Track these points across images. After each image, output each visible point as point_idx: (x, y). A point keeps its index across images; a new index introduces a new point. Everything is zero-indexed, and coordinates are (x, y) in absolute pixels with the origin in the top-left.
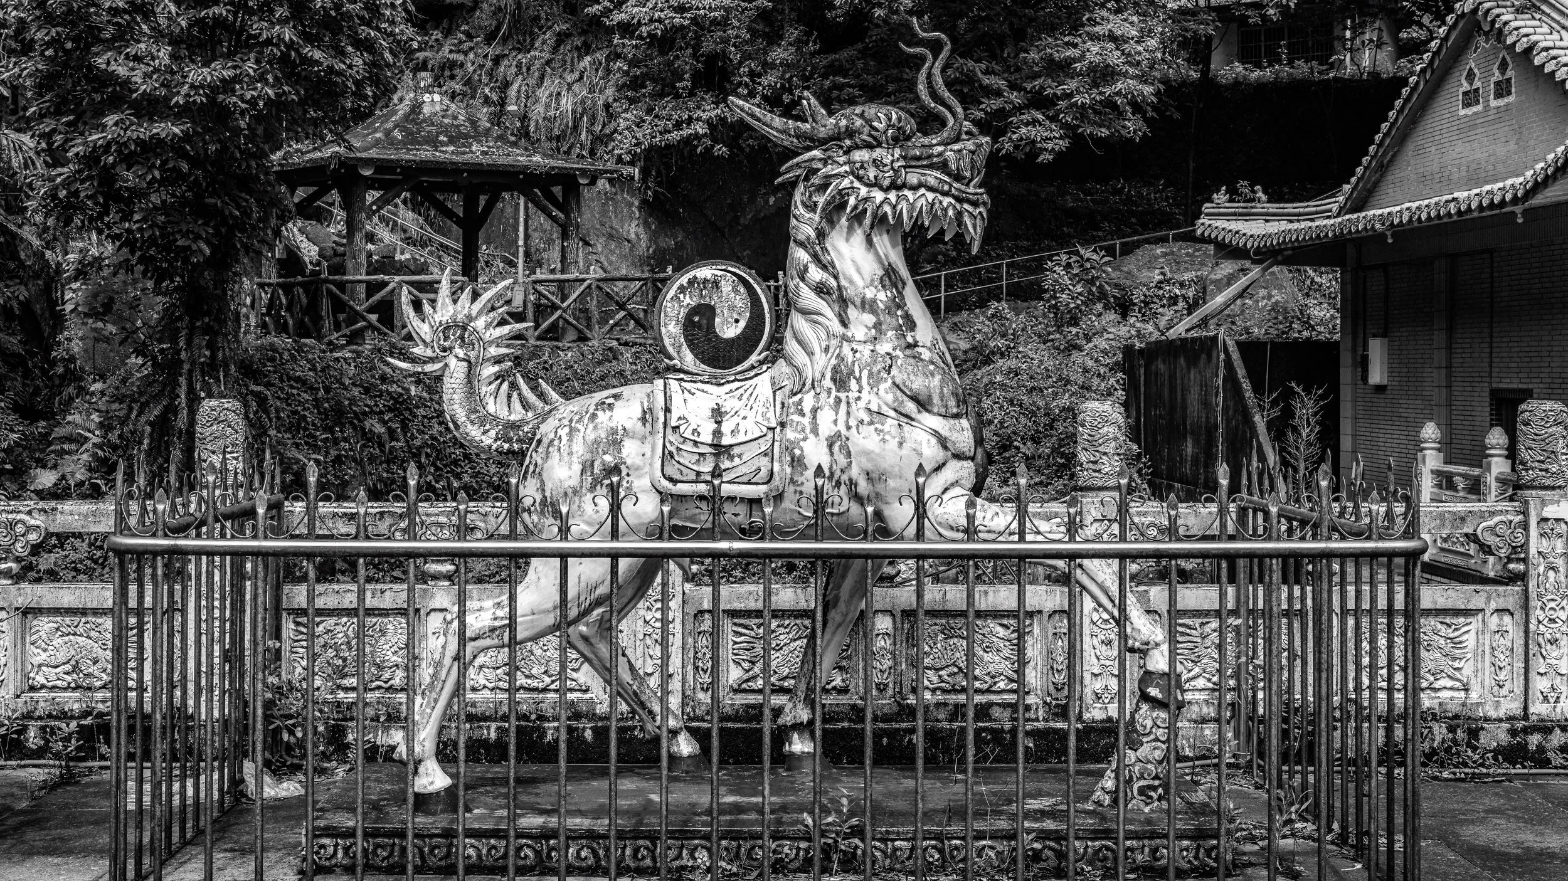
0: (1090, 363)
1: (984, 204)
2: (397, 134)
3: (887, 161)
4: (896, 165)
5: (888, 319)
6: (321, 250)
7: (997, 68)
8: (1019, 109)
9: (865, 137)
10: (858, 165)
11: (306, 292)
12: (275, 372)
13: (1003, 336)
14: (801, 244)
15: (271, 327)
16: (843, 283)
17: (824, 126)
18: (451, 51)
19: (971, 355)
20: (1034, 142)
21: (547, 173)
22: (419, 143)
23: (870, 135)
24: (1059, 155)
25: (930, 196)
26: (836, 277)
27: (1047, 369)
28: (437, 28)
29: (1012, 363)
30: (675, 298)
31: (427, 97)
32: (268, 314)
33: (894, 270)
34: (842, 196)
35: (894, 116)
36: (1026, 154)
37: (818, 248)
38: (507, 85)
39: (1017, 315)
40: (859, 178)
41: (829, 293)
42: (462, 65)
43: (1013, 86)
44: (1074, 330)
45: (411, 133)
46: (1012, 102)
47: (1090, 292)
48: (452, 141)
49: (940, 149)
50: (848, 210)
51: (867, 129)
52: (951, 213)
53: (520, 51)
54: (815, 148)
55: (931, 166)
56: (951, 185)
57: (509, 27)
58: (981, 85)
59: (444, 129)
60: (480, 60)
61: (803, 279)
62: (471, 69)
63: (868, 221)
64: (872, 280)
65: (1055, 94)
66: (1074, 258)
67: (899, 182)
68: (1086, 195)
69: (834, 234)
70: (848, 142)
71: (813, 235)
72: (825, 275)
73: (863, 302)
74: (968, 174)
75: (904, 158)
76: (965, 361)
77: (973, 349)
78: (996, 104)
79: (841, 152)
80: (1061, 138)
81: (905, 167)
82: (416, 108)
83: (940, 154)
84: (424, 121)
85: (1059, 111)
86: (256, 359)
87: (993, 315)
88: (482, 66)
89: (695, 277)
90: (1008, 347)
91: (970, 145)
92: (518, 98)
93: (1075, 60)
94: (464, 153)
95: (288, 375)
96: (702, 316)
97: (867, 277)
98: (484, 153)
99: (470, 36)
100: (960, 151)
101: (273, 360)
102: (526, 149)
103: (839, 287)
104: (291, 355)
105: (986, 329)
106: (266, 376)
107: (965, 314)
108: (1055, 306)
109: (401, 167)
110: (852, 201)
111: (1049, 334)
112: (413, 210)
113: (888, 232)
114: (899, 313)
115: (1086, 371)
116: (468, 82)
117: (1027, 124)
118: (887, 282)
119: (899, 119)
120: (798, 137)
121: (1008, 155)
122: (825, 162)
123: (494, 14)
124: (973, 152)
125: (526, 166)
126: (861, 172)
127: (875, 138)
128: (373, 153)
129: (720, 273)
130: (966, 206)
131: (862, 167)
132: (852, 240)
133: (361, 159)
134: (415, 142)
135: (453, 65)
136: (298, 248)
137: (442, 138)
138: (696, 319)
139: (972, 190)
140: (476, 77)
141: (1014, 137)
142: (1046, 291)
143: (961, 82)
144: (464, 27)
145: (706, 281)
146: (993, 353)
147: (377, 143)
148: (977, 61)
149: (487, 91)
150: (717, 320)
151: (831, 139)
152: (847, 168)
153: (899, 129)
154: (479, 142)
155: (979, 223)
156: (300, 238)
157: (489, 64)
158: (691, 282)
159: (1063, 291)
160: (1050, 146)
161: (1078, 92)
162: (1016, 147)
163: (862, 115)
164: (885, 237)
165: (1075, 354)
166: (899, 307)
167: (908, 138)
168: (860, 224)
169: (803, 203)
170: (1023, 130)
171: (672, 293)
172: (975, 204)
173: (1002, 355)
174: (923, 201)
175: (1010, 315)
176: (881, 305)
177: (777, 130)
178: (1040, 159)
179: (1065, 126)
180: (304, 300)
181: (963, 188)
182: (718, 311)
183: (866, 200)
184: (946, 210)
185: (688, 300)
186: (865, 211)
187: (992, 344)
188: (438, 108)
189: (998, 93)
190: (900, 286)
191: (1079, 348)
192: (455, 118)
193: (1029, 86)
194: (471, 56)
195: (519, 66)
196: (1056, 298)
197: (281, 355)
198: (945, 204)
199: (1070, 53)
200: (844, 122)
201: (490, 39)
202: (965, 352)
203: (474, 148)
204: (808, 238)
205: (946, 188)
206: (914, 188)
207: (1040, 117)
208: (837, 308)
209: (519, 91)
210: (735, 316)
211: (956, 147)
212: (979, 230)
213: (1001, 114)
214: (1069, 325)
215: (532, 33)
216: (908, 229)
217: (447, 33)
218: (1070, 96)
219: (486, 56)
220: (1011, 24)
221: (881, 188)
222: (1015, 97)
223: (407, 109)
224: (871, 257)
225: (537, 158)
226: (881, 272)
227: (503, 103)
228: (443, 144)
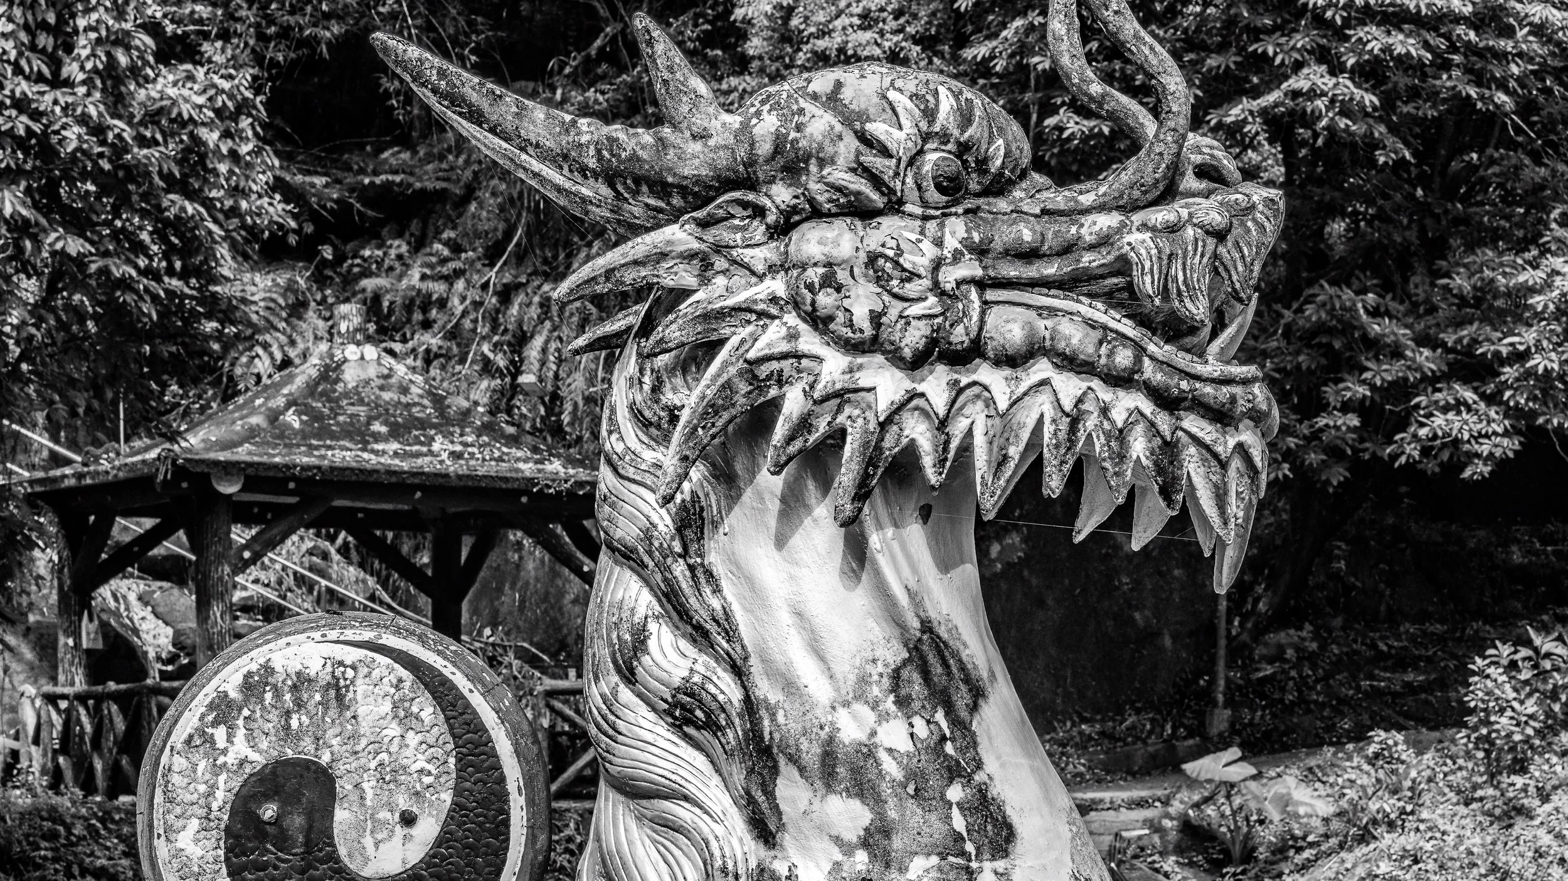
0: (1546, 839)
1: (1257, 417)
2: (292, 419)
3: (919, 259)
4: (949, 277)
5: (914, 816)
6: (177, 634)
7: (1393, 306)
8: (1432, 381)
9: (839, 175)
10: (814, 275)
11: (123, 710)
12: (56, 860)
13: (1395, 792)
14: (627, 556)
15: (68, 775)
16: (765, 689)
17: (702, 136)
18: (424, 277)
19: (1335, 825)
20: (1457, 442)
21: (571, 493)
22: (333, 436)
23: (861, 169)
24: (1502, 465)
25: (1069, 386)
26: (738, 671)
27: (1470, 853)
28: (400, 235)
29: (1409, 841)
30: (201, 740)
31: (352, 352)
32: (64, 749)
33: (941, 647)
34: (758, 384)
35: (946, 104)
36: (1441, 465)
37: (679, 569)
38: (521, 339)
39: (1420, 753)
40: (819, 322)
41: (711, 725)
42: (442, 303)
43: (1423, 340)
44: (1519, 781)
45: (317, 417)
46: (1419, 369)
47: (1549, 714)
48: (396, 432)
49: (1106, 221)
50: (780, 431)
51: (848, 146)
52: (1139, 446)
53: (547, 277)
54: (675, 216)
55: (1068, 285)
56: (1140, 350)
57: (528, 233)
58: (1365, 337)
59: (380, 411)
60: (474, 295)
61: (629, 676)
62: (458, 310)
63: (847, 474)
64: (863, 680)
65: (1497, 353)
66: (1524, 652)
67: (959, 336)
68: (1544, 543)
69: (735, 520)
70: (782, 194)
71: (664, 522)
72: (704, 663)
73: (829, 756)
74: (1199, 309)
75: (981, 251)
76: (1327, 836)
77: (1340, 814)
78: (1387, 372)
79: (758, 231)
80: (1506, 434)
81: (981, 285)
82: (331, 372)
83: (1104, 241)
84: (346, 395)
85: (1505, 385)
86: (18, 834)
87: (1377, 756)
88: (477, 305)
89: (268, 669)
90: (1403, 812)
91: (1211, 212)
92: (543, 363)
93: (1533, 290)
94: (418, 455)
95: (81, 864)
96: (288, 800)
97: (846, 670)
98: (456, 456)
99: (456, 249)
100: (1173, 229)
101: (53, 836)
102: (535, 450)
103: (750, 705)
104: (90, 828)
105: (1364, 780)
106: (38, 867)
107: (1328, 752)
108: (1487, 739)
109: (294, 478)
110: (794, 403)
111: (1475, 787)
112: (361, 565)
113: (925, 513)
114: (955, 793)
115: (1539, 854)
116: (453, 334)
117: (1446, 409)
118: (916, 687)
119: (966, 119)
120: (610, 177)
121: (1411, 465)
122: (703, 262)
123: (502, 208)
124: (1220, 236)
125: (531, 481)
126: (826, 300)
127: (876, 181)
128: (243, 453)
129: (351, 655)
130: (1193, 423)
131: (829, 281)
132: (797, 540)
133: (216, 463)
134: (324, 433)
135: (427, 302)
136: (136, 631)
137: (378, 427)
138: (269, 811)
139: (1212, 367)
140: (467, 324)
141: (1423, 432)
142: (1472, 711)
143: (1331, 331)
144: (448, 234)
145: (301, 682)
146: (1375, 822)
147: (251, 434)
148: (1358, 293)
149: (486, 348)
150: (341, 816)
151: (728, 183)
152: (777, 286)
153: (964, 148)
154: (448, 435)
155: (1235, 482)
156: (139, 612)
157: (492, 301)
158: (252, 687)
159: (1502, 711)
160: (1485, 448)
161: (1539, 349)
162: (1426, 451)
163: (832, 100)
164: (915, 533)
165: (1520, 823)
166: (954, 772)
167: (999, 187)
168: (826, 485)
169: (636, 413)
170: (1439, 420)
171: (188, 723)
172: (1222, 416)
173: (1391, 825)
174: (1043, 404)
175: (1408, 755)
176: (891, 768)
177: (545, 156)
178: (1467, 473)
179: (1509, 412)
180: (120, 725)
181: (1182, 360)
182: (344, 786)
183: (841, 396)
184: (1121, 435)
185: (240, 748)
186: (840, 435)
187: (1373, 806)
188: (372, 372)
189: (1396, 353)
190: (962, 699)
191: (1526, 813)
192: (405, 390)
193: (1450, 339)
194: (460, 285)
195: (545, 304)
196: (1487, 723)
197: (69, 828)
198: (1119, 416)
199: (1529, 276)
200: (768, 125)
201: (492, 256)
202: (1326, 820)
203: (436, 447)
204: (648, 535)
205: (1124, 358)
206: (1012, 361)
207: (1469, 395)
208: (738, 776)
209: (544, 351)
210: (403, 802)
211: (1160, 216)
212: (1235, 509)
213: (1401, 390)
214: (1512, 771)
215: (568, 244)
216: (990, 506)
217: (418, 245)
218: (1520, 357)
219: (485, 286)
220: (1423, 231)
221: (895, 358)
222: (1426, 359)
223: (314, 373)
224: (861, 598)
225: (555, 466)
226: (893, 654)
227: (516, 369)
228: (377, 438)
